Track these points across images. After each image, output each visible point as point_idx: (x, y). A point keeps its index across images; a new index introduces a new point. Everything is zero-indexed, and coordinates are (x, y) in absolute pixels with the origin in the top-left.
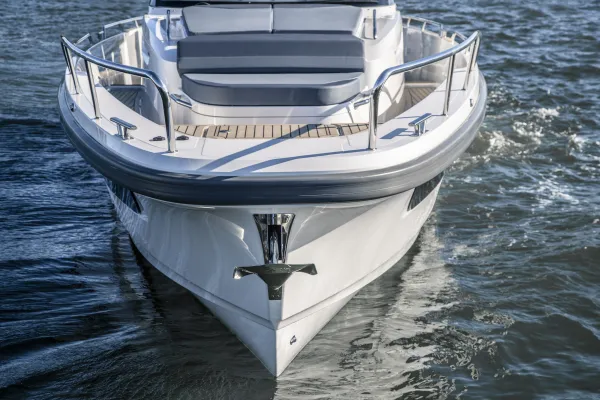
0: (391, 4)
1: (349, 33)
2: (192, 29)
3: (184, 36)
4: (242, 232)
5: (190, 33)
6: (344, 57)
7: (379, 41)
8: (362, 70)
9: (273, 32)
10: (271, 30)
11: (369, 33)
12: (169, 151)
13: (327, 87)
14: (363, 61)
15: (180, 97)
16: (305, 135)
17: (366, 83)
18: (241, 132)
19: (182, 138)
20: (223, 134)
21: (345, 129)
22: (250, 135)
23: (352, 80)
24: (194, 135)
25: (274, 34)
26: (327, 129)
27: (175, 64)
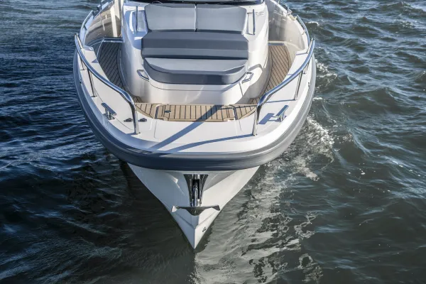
0: (262, 3)
1: (239, 33)
2: (150, 28)
4: (176, 181)
5: (149, 31)
7: (257, 36)
8: (247, 59)
9: (196, 31)
10: (195, 29)
11: (251, 31)
12: (135, 133)
14: (247, 53)
15: (143, 71)
16: (214, 116)
17: (249, 65)
18: (178, 112)
19: (143, 120)
20: (167, 114)
21: (238, 110)
22: (182, 117)
23: (241, 68)
24: (150, 115)
25: (197, 33)
26: (227, 109)
27: (140, 51)
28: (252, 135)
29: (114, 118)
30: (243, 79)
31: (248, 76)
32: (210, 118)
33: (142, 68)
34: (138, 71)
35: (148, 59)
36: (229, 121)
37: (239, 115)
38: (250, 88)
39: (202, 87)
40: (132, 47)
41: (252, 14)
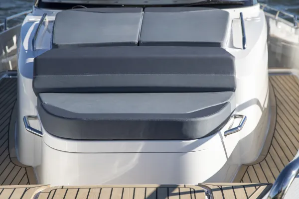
0: (256, 4)
1: (218, 45)
5: (54, 46)
7: (249, 51)
9: (139, 44)
10: (137, 41)
11: (238, 43)
13: (193, 119)
15: (36, 118)
17: (236, 100)
21: (217, 194)
25: (140, 47)
26: (193, 195)
27: (32, 80)
30: (226, 128)
31: (236, 122)
34: (24, 118)
35: (44, 96)
38: (240, 145)
39: (140, 145)
40: (20, 74)
41: (240, 20)
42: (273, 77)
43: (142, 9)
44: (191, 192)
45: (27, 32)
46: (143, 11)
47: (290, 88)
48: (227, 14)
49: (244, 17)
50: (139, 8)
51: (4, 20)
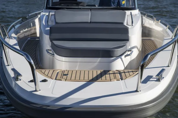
0: (137, 9)
1: (122, 23)
3: (54, 24)
5: (56, 23)
6: (120, 35)
7: (134, 26)
8: (128, 40)
9: (90, 23)
10: (89, 22)
11: (130, 23)
12: (36, 91)
13: (113, 50)
15: (50, 50)
16: (103, 78)
17: (129, 45)
18: (74, 75)
19: (44, 81)
20: (65, 77)
21: (123, 74)
22: (77, 78)
23: (124, 46)
24: (51, 78)
25: (91, 24)
26: (114, 74)
27: (49, 36)
28: (137, 91)
29: (20, 80)
30: (125, 54)
31: (129, 53)
32: (101, 79)
33: (50, 48)
34: (47, 50)
35: (54, 42)
36: (115, 81)
37: (124, 77)
40: (44, 34)
41: (131, 15)
42: (144, 40)
43: (90, 10)
44: (113, 73)
45: (43, 18)
46: (91, 11)
47: (151, 45)
48: (125, 12)
49: (132, 14)
50: (89, 10)
51: (28, 15)
